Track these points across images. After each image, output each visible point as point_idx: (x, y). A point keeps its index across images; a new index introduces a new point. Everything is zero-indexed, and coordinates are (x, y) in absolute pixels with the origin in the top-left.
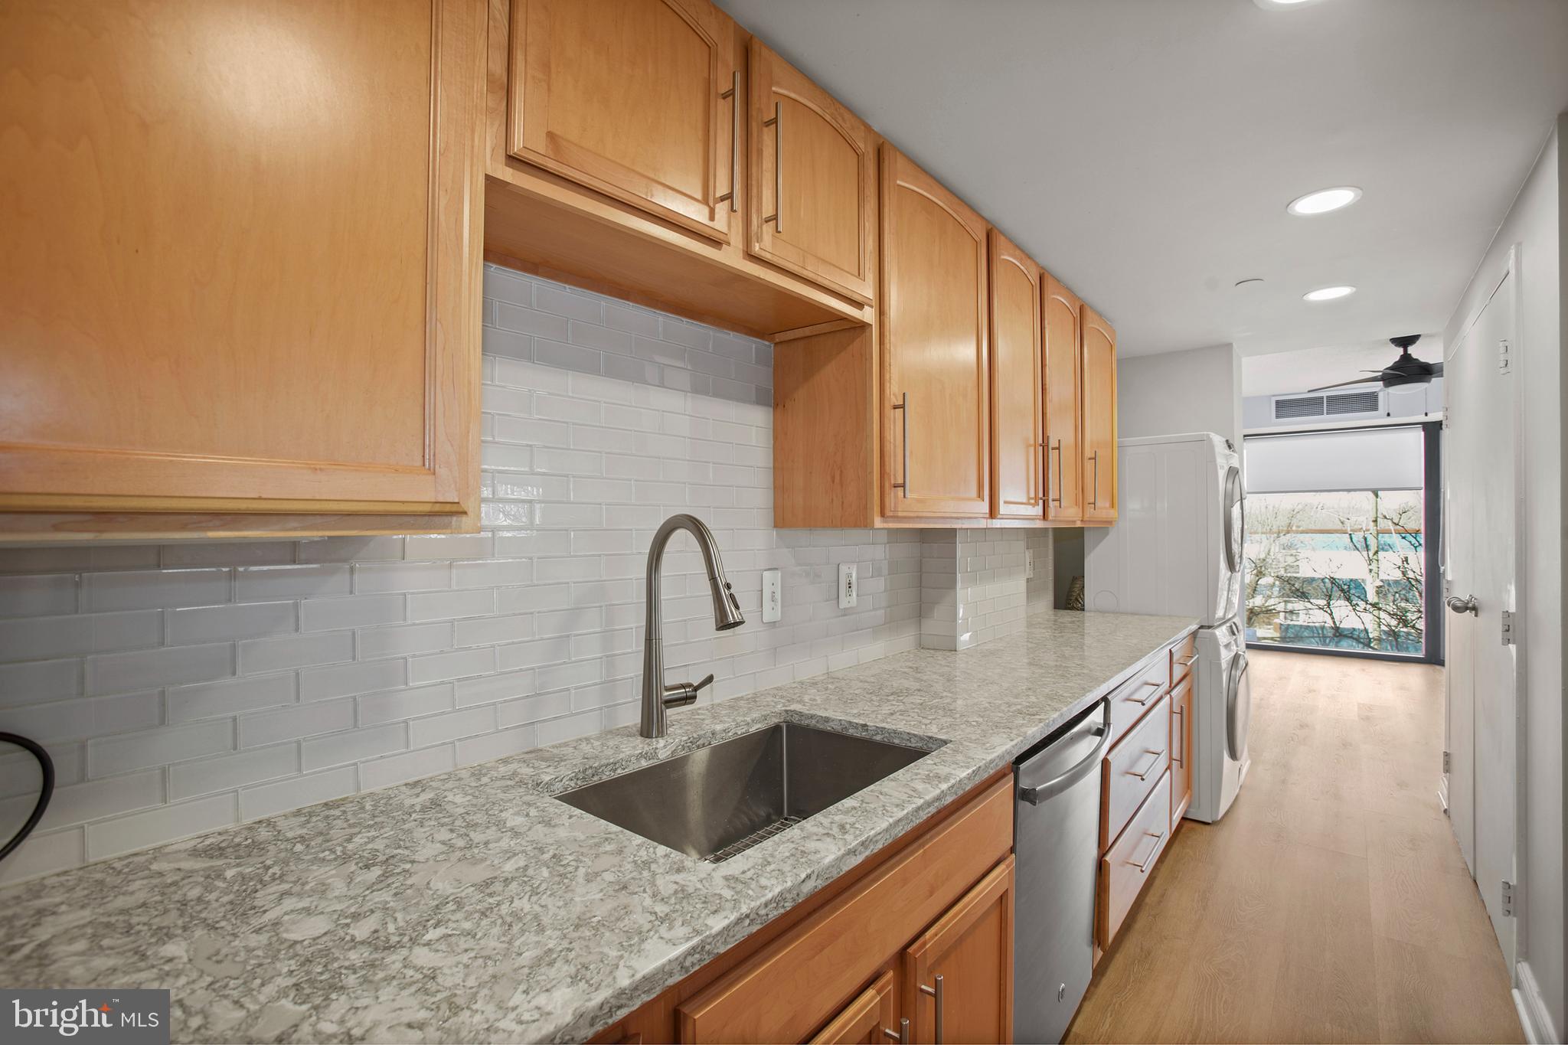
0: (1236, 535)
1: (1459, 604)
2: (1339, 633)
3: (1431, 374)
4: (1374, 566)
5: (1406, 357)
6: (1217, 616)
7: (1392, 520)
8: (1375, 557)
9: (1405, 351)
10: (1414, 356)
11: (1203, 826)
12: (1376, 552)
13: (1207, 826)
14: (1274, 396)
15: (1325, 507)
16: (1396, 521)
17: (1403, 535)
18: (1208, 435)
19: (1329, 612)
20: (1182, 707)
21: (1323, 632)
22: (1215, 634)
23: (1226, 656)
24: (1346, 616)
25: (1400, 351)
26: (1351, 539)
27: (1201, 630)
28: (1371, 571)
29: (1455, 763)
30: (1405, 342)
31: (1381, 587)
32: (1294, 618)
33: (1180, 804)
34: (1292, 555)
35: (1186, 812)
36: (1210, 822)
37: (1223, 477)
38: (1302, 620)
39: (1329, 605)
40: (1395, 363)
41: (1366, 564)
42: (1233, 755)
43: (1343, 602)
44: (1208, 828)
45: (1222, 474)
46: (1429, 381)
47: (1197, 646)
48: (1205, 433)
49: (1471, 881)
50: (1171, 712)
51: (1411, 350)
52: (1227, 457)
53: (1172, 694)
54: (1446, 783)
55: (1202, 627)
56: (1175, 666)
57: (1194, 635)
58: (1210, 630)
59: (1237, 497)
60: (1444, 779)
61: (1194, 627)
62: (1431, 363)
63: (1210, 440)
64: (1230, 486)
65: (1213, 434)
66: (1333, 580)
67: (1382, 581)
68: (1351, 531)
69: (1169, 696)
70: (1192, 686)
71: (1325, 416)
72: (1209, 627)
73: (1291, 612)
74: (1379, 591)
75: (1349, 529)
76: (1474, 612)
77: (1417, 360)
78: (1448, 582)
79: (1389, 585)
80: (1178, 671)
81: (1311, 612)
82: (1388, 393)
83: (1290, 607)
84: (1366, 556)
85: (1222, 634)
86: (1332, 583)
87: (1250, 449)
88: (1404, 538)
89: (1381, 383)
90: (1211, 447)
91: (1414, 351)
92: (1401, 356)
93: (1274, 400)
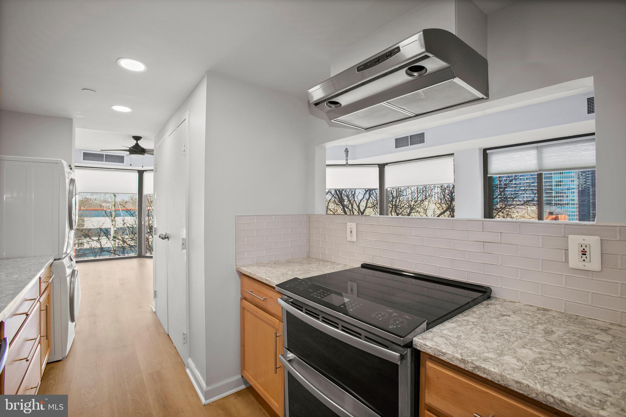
0: (74, 211)
1: (163, 236)
2: (102, 250)
3: (145, 152)
4: (114, 222)
5: (137, 144)
6: (64, 252)
7: (123, 205)
8: (114, 219)
9: (137, 142)
10: (140, 145)
11: (57, 363)
12: (114, 218)
13: (60, 362)
14: (83, 150)
15: (96, 199)
16: (124, 206)
17: (127, 211)
18: (61, 161)
19: (99, 242)
20: (46, 306)
21: (94, 250)
22: (63, 262)
23: (69, 271)
24: (106, 243)
25: (135, 142)
26: (106, 212)
27: (54, 261)
28: (113, 224)
29: (158, 294)
30: (137, 138)
31: (116, 230)
32: (82, 246)
33: (46, 356)
34: (81, 219)
35: (48, 359)
36: (61, 359)
37: (68, 182)
38: (86, 246)
39: (99, 240)
40: (134, 146)
41: (111, 222)
42: (73, 320)
43: (105, 237)
44: (60, 363)
45: (67, 181)
46: (144, 155)
47: (52, 271)
48: (59, 159)
49: (167, 336)
50: (41, 310)
51: (139, 142)
52: (69, 173)
53: (40, 301)
54: (155, 303)
55: (55, 260)
56: (42, 284)
57: (51, 265)
58: (60, 261)
59: (74, 194)
60: (153, 300)
61: (51, 261)
62: (145, 148)
63: (62, 164)
64: (71, 188)
65: (63, 161)
66: (101, 229)
67: (116, 228)
68: (106, 209)
69: (39, 302)
70: (50, 292)
72: (59, 259)
73: (81, 244)
74: (116, 232)
75: (105, 209)
76: (168, 239)
77: (140, 146)
78: (155, 228)
79: (119, 229)
80: (43, 286)
81: (90, 243)
82: (131, 157)
83: (80, 241)
84: (111, 219)
85: (66, 261)
86: (101, 230)
87: (77, 172)
88: (127, 212)
89: (128, 153)
90: (63, 167)
91: (140, 143)
92: (136, 144)
93: (82, 152)
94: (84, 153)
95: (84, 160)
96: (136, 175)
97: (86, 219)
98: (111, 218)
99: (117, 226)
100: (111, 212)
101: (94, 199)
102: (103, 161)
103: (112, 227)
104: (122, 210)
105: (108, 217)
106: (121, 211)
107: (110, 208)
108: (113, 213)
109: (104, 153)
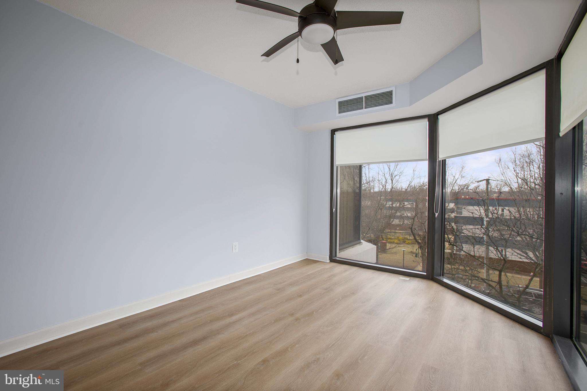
94: (339, 103)
95: (339, 113)
96: (425, 123)
100: (484, 201)
102: (362, 108)
105: (481, 206)
108: (486, 202)
109: (363, 95)
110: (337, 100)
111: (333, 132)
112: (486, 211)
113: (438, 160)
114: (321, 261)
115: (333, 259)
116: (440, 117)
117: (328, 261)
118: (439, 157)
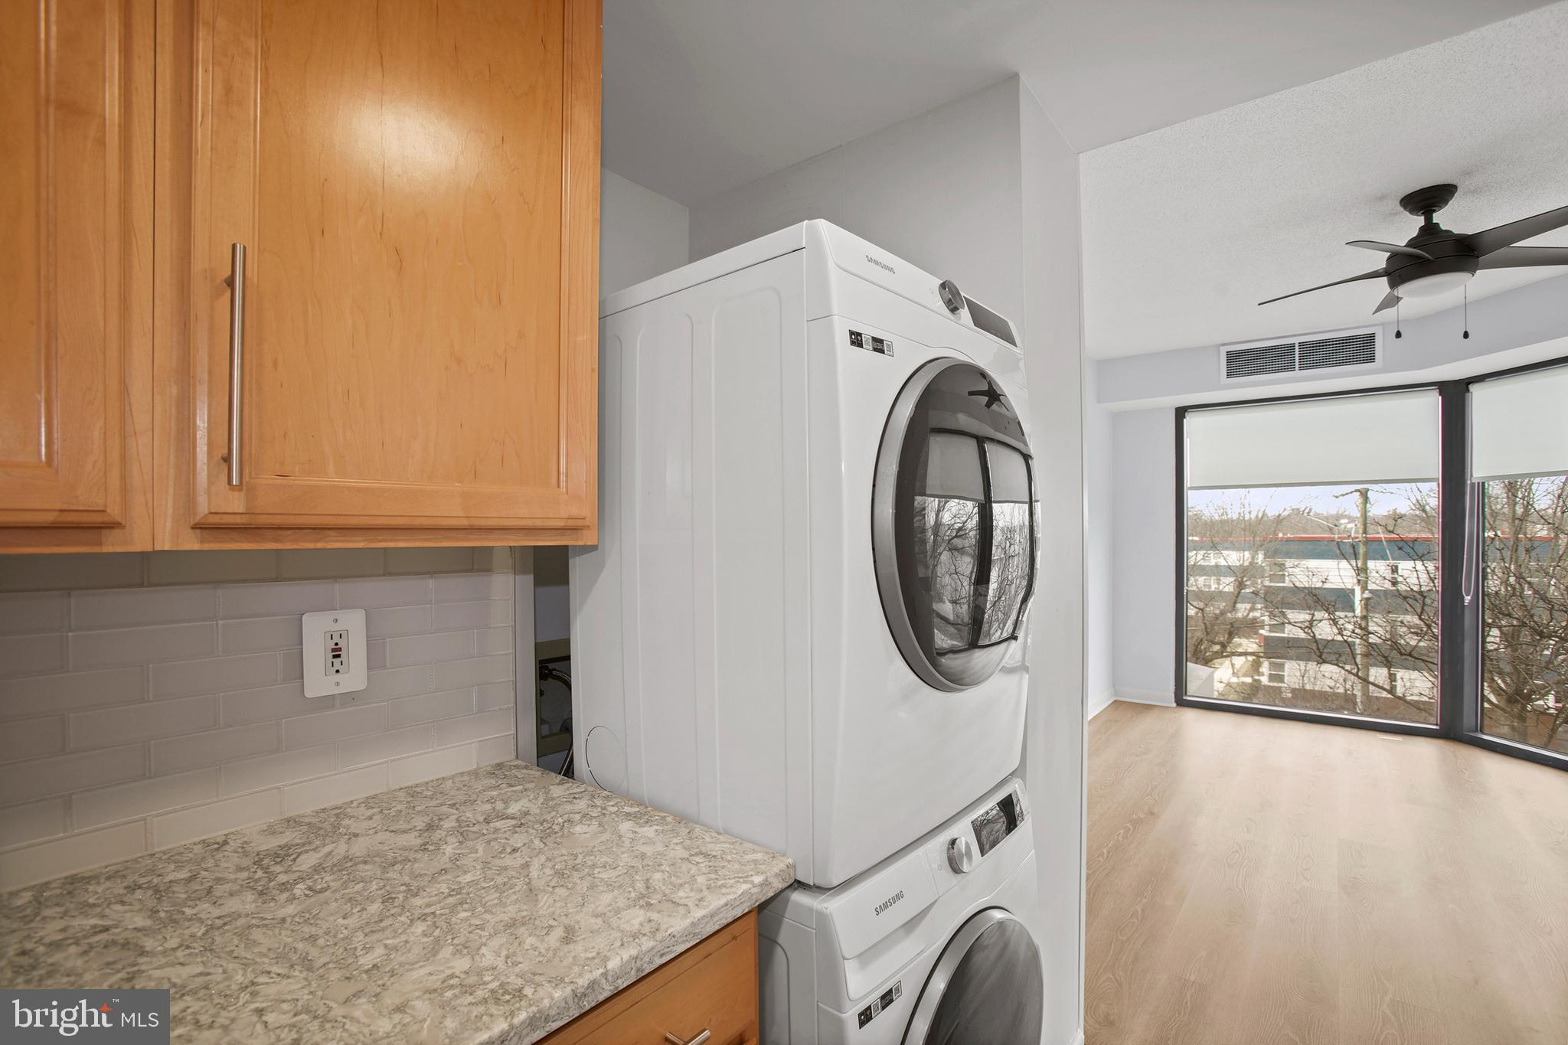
4: (1364, 575)
5: (1430, 230)
7: (1388, 527)
8: (1363, 566)
9: (1429, 218)
10: (1444, 227)
12: (1364, 562)
14: (1224, 345)
15: (1313, 511)
16: (1391, 529)
17: (1402, 544)
25: (1420, 221)
26: (1342, 547)
28: (1359, 581)
30: (1427, 202)
31: (1370, 598)
34: (1277, 564)
40: (1412, 240)
41: (1355, 574)
51: (1437, 217)
67: (1370, 591)
68: (1340, 538)
71: (1297, 373)
74: (1367, 603)
75: (1337, 536)
77: (1447, 232)
79: (1376, 596)
84: (1354, 564)
88: (1400, 549)
92: (1421, 229)
93: (1224, 351)
94: (1229, 354)
95: (1229, 376)
97: (1289, 563)
98: (1353, 562)
99: (1371, 586)
100: (1354, 547)
101: (1307, 511)
102: (1293, 369)
103: (1358, 590)
104: (1386, 541)
105: (1346, 559)
106: (1385, 543)
107: (1350, 536)
108: (1361, 550)
109: (1296, 341)
110: (1221, 348)
111: (1181, 413)
112: (1362, 571)
113: (1469, 482)
114: (1157, 706)
115: (1181, 701)
116: (1473, 388)
117: (1174, 705)
118: (1472, 476)
